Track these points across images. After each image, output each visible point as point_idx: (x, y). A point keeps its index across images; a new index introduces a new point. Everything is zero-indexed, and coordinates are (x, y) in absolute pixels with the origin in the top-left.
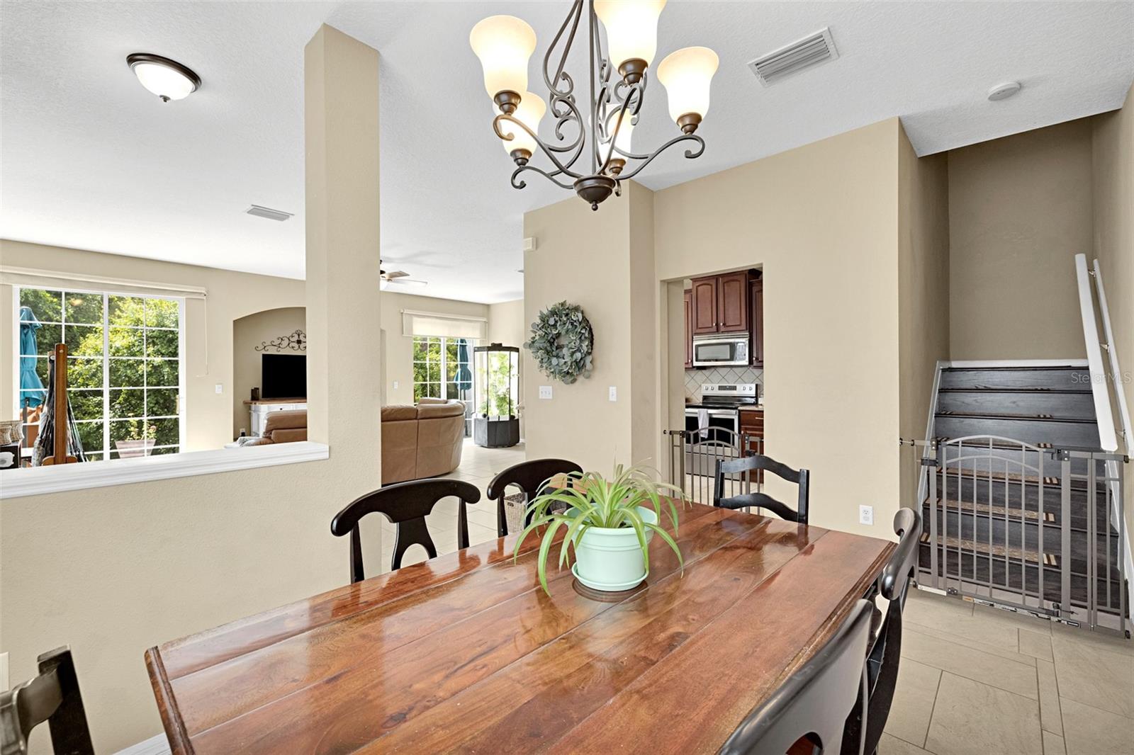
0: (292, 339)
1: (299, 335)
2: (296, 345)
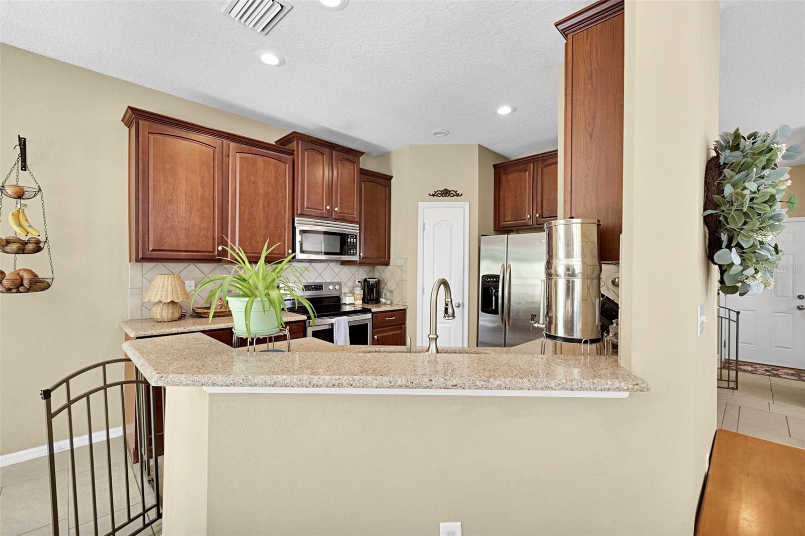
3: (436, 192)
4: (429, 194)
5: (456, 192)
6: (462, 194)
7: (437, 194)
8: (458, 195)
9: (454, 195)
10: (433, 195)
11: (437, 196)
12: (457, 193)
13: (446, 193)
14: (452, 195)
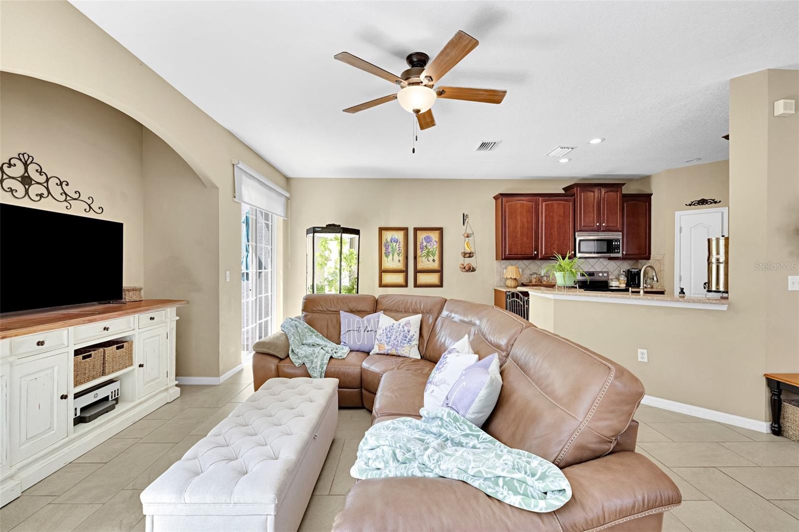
2: (20, 188)
3: (692, 203)
4: (686, 205)
5: (713, 200)
6: (720, 202)
7: (693, 203)
8: (716, 202)
9: (711, 203)
10: (690, 205)
11: (694, 205)
12: (715, 201)
13: (703, 202)
14: (709, 203)
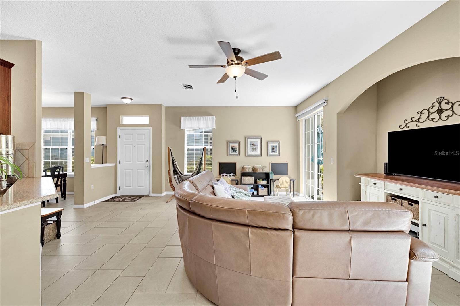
0: (432, 110)
1: (440, 103)
2: (436, 116)
